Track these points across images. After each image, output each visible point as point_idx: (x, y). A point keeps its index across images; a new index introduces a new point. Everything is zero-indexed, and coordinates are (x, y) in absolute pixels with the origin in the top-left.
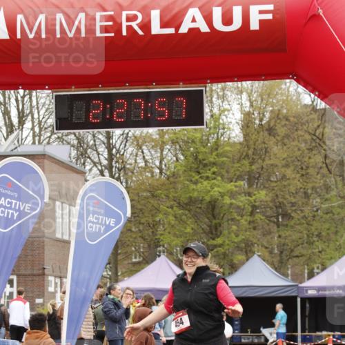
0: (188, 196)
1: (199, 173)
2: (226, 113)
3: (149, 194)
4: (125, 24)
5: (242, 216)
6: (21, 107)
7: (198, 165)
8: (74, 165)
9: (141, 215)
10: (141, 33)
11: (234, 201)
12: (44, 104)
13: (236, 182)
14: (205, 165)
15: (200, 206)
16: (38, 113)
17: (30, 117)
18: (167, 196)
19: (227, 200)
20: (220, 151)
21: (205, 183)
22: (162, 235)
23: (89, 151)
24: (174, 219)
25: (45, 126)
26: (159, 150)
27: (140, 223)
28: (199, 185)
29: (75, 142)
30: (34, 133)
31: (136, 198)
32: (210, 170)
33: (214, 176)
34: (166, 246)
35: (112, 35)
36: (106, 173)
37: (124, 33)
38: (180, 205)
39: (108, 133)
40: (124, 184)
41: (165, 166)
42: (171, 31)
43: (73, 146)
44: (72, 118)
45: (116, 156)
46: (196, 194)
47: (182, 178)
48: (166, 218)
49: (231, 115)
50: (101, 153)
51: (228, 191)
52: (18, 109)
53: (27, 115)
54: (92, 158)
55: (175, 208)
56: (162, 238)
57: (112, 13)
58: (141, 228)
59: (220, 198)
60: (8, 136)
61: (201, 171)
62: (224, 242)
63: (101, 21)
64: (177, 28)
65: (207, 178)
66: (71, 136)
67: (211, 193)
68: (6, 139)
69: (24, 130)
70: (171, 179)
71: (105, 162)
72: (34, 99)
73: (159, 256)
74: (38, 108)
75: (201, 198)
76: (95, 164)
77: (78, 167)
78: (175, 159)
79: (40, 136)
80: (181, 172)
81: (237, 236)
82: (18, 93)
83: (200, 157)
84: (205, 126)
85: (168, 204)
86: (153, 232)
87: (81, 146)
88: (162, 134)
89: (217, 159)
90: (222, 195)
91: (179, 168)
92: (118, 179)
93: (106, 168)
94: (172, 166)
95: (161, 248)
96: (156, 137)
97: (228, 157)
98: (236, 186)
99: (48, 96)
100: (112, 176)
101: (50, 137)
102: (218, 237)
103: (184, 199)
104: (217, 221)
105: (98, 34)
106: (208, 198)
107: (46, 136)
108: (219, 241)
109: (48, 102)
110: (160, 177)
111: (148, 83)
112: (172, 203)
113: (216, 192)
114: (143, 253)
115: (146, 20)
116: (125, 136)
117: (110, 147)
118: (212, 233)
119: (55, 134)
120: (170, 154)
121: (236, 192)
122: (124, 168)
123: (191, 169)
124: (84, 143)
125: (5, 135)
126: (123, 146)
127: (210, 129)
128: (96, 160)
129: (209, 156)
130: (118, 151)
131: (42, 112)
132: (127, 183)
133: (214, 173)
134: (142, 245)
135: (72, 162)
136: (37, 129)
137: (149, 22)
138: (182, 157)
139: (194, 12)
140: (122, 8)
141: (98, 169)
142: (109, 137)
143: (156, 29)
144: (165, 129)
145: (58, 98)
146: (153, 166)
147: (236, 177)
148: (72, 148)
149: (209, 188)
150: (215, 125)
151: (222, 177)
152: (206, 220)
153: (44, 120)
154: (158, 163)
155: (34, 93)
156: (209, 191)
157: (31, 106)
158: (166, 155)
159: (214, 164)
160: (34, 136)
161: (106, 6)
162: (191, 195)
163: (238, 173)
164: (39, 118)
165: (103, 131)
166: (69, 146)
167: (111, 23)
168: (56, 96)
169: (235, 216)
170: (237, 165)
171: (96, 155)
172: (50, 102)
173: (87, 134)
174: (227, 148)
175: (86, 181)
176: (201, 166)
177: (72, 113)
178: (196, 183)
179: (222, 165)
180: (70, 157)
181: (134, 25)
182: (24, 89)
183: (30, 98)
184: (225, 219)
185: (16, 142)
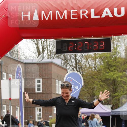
0: (105, 77)
1: (109, 69)
2: (119, 47)
3: (91, 77)
4: (81, 14)
5: (125, 85)
6: (43, 45)
7: (109, 66)
8: (63, 67)
9: (88, 85)
10: (87, 17)
11: (122, 79)
12: (52, 44)
13: (123, 72)
14: (111, 66)
15: (109, 81)
16: (50, 47)
17: (46, 49)
18: (97, 78)
19: (119, 79)
20: (117, 61)
21: (111, 73)
22: (95, 92)
23: (68, 61)
24: (100, 86)
25: (52, 52)
26: (94, 61)
27: (87, 88)
28: (109, 74)
29: (63, 58)
30: (48, 55)
31: (86, 79)
32: (113, 68)
33: (115, 70)
34: (97, 96)
35: (77, 18)
36: (75, 69)
37: (81, 18)
38: (102, 81)
39: (75, 55)
40: (81, 73)
41: (97, 67)
42: (98, 17)
43: (62, 59)
44: (62, 49)
45: (78, 63)
46: (108, 77)
47: (103, 71)
48: (97, 85)
49: (121, 48)
50: (73, 62)
51: (120, 76)
52: (42, 46)
53: (46, 48)
54: (70, 64)
55: (100, 82)
56: (95, 93)
57: (77, 10)
58: (88, 89)
59: (117, 78)
60: (38, 56)
61: (110, 68)
62: (118, 94)
63: (72, 13)
64: (101, 16)
65: (112, 71)
66: (62, 56)
67: (114, 77)
68: (38, 57)
69: (44, 53)
70: (99, 72)
71: (74, 65)
72: (48, 42)
73: (95, 100)
74: (49, 45)
75: (110, 78)
76: (71, 66)
77: (64, 67)
78: (100, 64)
79: (50, 56)
80: (102, 69)
81: (123, 92)
82: (42, 40)
83: (109, 63)
84: (111, 52)
85: (98, 81)
86: (92, 91)
87: (65, 59)
88: (95, 55)
89: (116, 64)
90: (118, 77)
91: (102, 67)
92: (79, 72)
93: (75, 67)
94: (99, 67)
95: (95, 97)
96: (93, 56)
97: (120, 63)
98: (123, 74)
99: (53, 41)
100: (77, 71)
101: (54, 56)
102: (116, 93)
103: (103, 79)
104: (116, 87)
105: (72, 18)
106: (112, 79)
107: (52, 56)
108: (117, 94)
109: (53, 43)
110: (95, 71)
111: (90, 36)
112: (99, 80)
113: (115, 76)
114: (89, 99)
115: (89, 13)
116: (82, 55)
117: (76, 60)
118: (114, 91)
119: (56, 55)
120: (98, 62)
121: (123, 76)
122: (82, 67)
123: (106, 68)
124: (66, 58)
125: (37, 55)
126: (81, 59)
127: (113, 53)
128: (71, 65)
129: (113, 63)
130: (79, 61)
131: (51, 47)
132: (82, 73)
133: (115, 69)
134: (88, 96)
135: (62, 65)
136: (49, 53)
137: (91, 13)
138: (103, 63)
139: (107, 10)
140: (80, 8)
141: (72, 68)
142: (76, 56)
143: (93, 16)
144: (96, 53)
145: (57, 42)
146: (92, 67)
147: (123, 70)
148: (62, 60)
149: (113, 75)
150: (115, 51)
151: (118, 70)
152: (112, 87)
153: (52, 50)
154: (94, 66)
155: (48, 40)
156: (113, 76)
157: (47, 45)
158: (97, 62)
159: (115, 66)
160: (48, 56)
161: (75, 8)
162: (106, 77)
163: (123, 69)
164: (50, 49)
165: (74, 54)
166: (61, 60)
167: (76, 14)
168: (56, 41)
169: (123, 85)
170: (123, 66)
171: (71, 63)
172: (54, 43)
173: (68, 55)
174: (120, 60)
175: (68, 72)
176: (110, 67)
177: (62, 47)
178: (108, 73)
179: (117, 66)
180: (61, 64)
181: (85, 15)
182: (44, 38)
183: (47, 42)
184: (119, 86)
185: (41, 58)
